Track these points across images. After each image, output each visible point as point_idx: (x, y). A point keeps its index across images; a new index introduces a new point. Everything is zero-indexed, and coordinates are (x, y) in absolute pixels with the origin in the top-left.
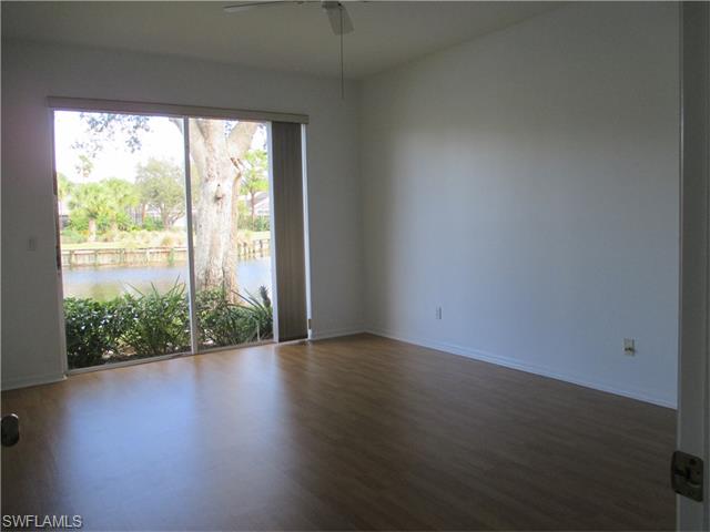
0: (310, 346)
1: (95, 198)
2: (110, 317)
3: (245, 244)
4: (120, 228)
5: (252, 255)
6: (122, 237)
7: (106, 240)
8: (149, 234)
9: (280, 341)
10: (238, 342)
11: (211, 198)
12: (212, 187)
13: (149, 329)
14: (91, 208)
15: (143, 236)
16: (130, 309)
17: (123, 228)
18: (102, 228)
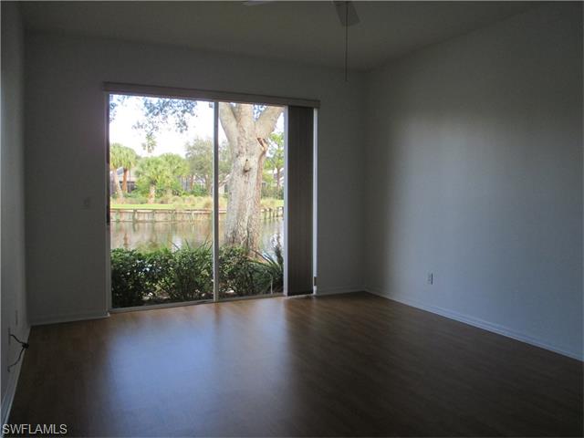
0: (315, 301)
1: (156, 169)
2: (150, 265)
3: (270, 210)
4: (174, 193)
5: (276, 218)
6: (174, 201)
7: (162, 202)
8: (196, 199)
9: (289, 294)
10: (254, 293)
11: (240, 171)
12: (242, 161)
13: (181, 278)
14: (152, 176)
15: (190, 200)
16: (167, 261)
17: (176, 193)
18: (160, 193)
